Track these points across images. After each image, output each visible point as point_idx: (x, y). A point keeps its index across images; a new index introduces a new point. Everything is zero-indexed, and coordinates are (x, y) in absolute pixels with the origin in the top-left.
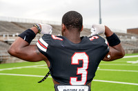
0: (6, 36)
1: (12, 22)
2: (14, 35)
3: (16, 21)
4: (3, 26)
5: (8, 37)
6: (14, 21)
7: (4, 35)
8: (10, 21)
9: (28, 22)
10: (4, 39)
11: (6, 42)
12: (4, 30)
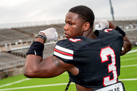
0: (8, 45)
1: (12, 29)
2: (16, 43)
3: (16, 26)
4: (3, 34)
5: (11, 46)
6: (14, 27)
7: (6, 45)
8: (10, 27)
9: (29, 25)
10: (6, 49)
11: (10, 52)
12: (4, 39)
